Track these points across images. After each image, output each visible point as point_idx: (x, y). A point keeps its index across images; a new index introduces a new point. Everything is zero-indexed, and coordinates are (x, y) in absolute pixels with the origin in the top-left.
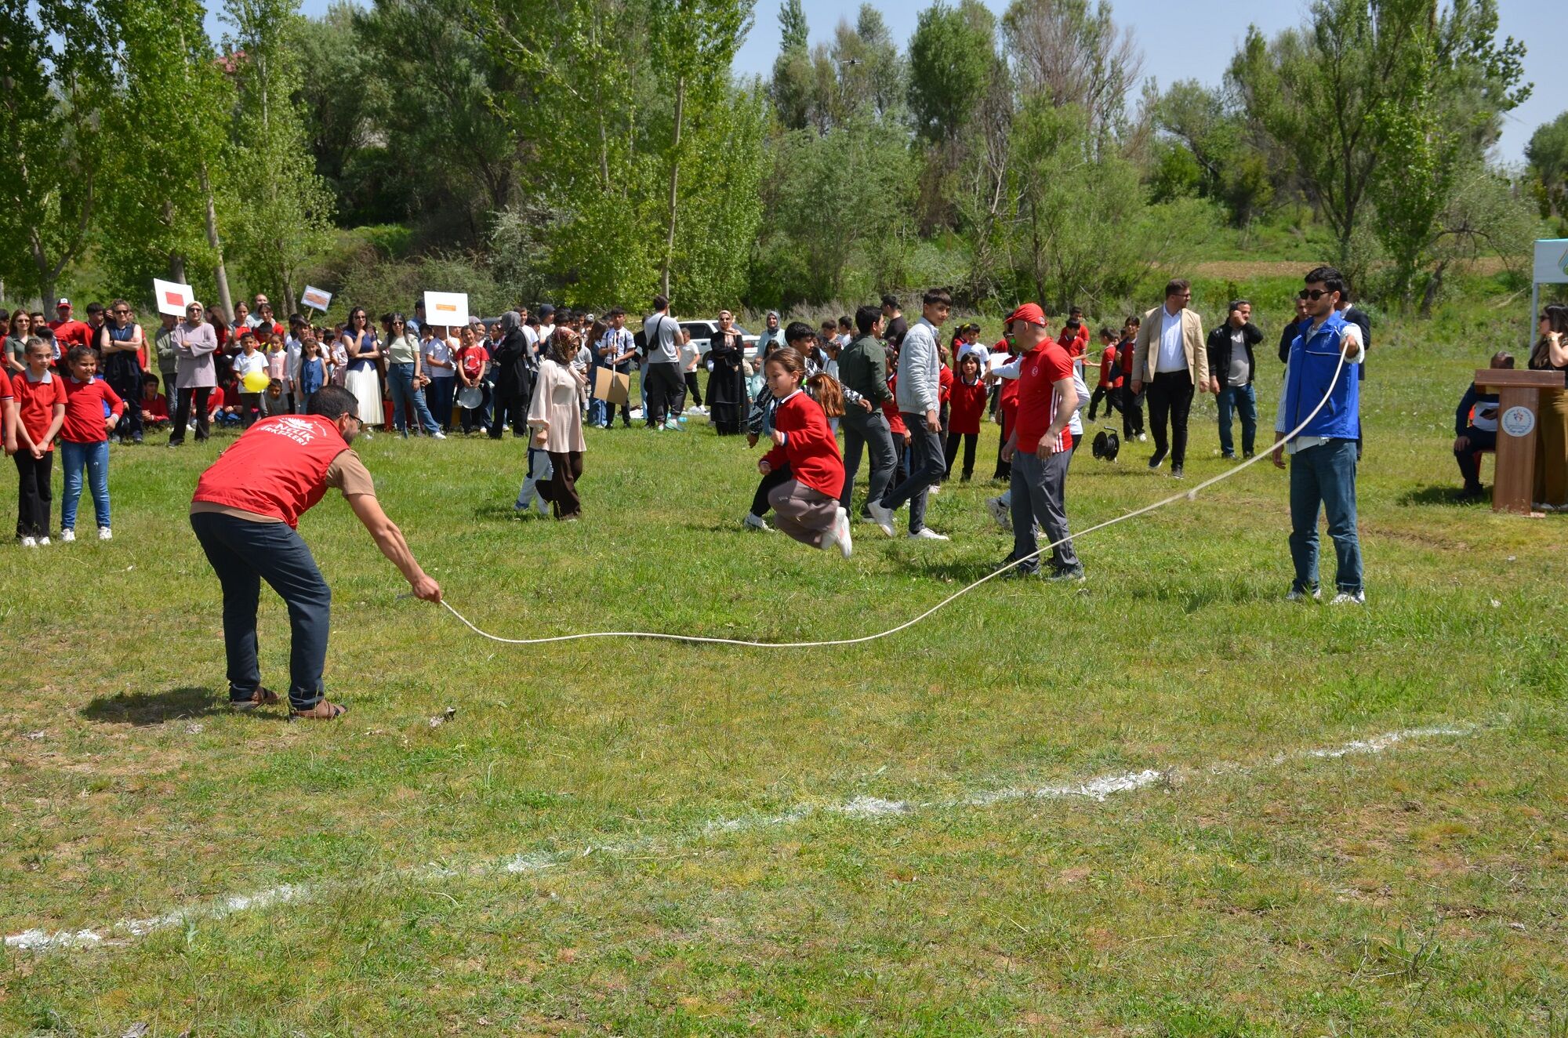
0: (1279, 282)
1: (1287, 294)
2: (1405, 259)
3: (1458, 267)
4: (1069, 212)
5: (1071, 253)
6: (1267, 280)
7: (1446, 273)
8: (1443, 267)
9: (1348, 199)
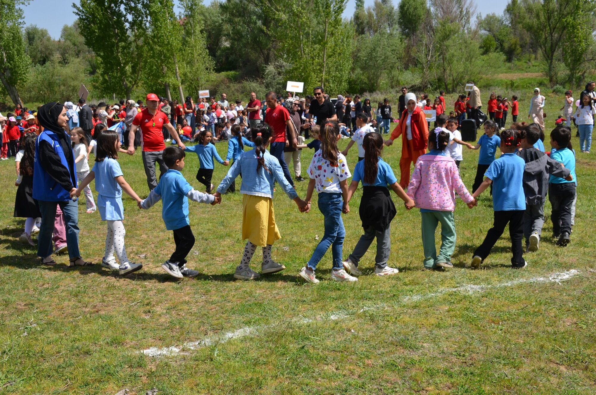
0: (526, 80)
1: (529, 84)
2: (573, 69)
3: (590, 73)
4: (455, 59)
5: (456, 72)
6: (523, 79)
7: (586, 75)
8: (585, 72)
9: (551, 50)
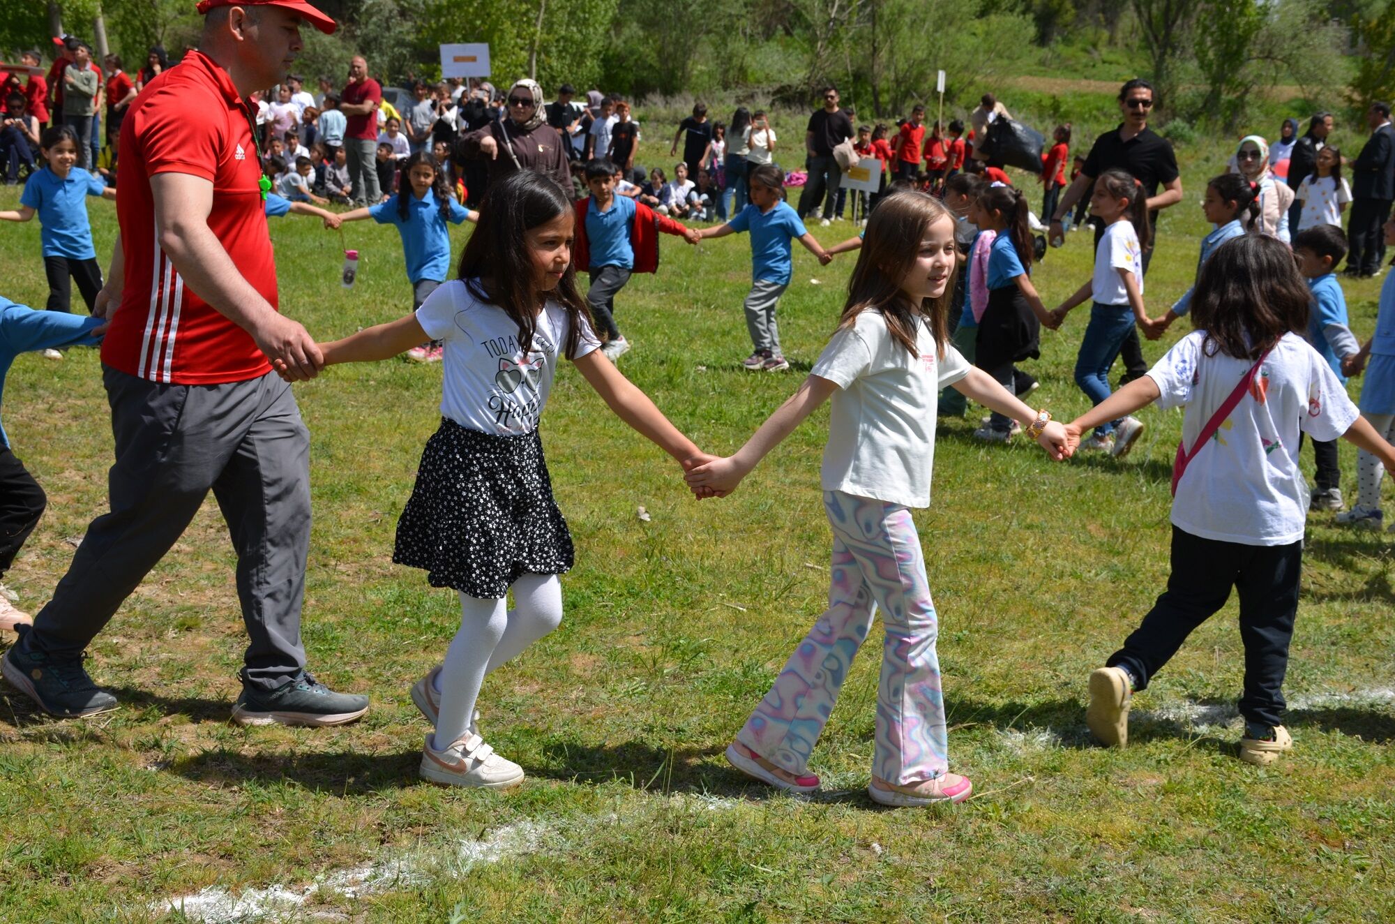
0: (1091, 98)
1: (1098, 109)
2: (1218, 79)
3: (1260, 93)
4: (907, 19)
5: (907, 60)
6: (1081, 96)
7: (1248, 97)
8: (1247, 91)
9: (1166, 21)
